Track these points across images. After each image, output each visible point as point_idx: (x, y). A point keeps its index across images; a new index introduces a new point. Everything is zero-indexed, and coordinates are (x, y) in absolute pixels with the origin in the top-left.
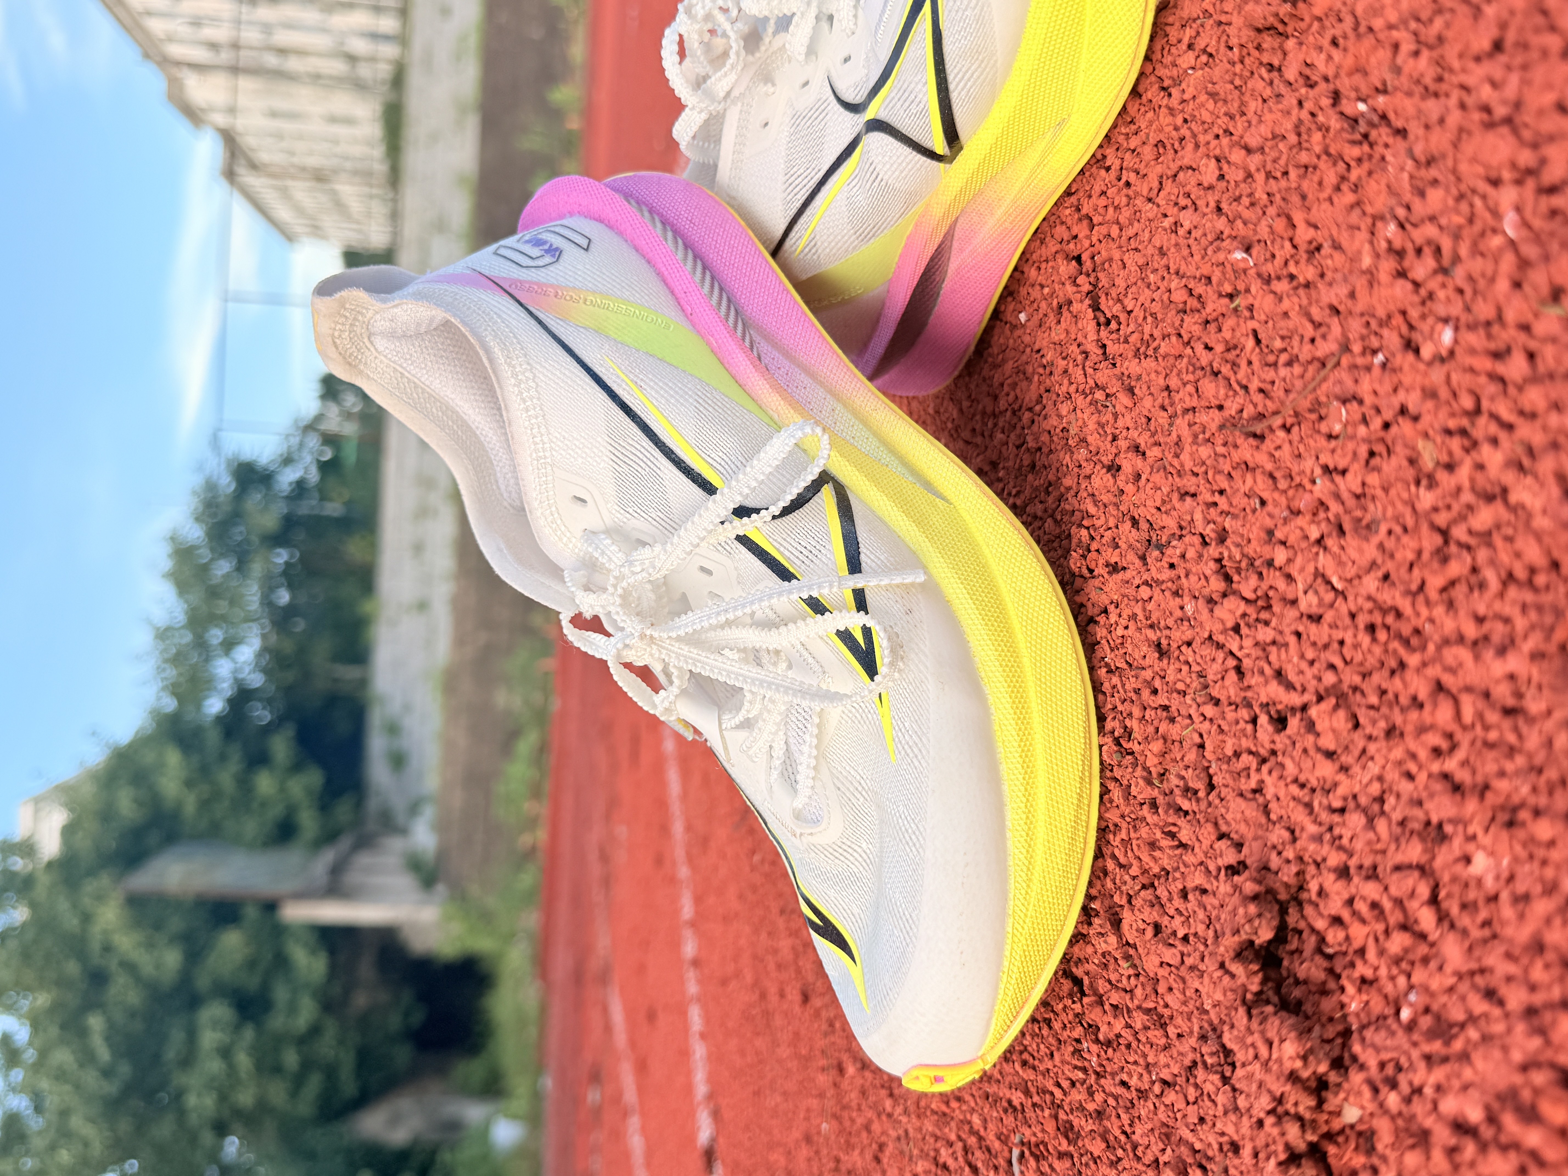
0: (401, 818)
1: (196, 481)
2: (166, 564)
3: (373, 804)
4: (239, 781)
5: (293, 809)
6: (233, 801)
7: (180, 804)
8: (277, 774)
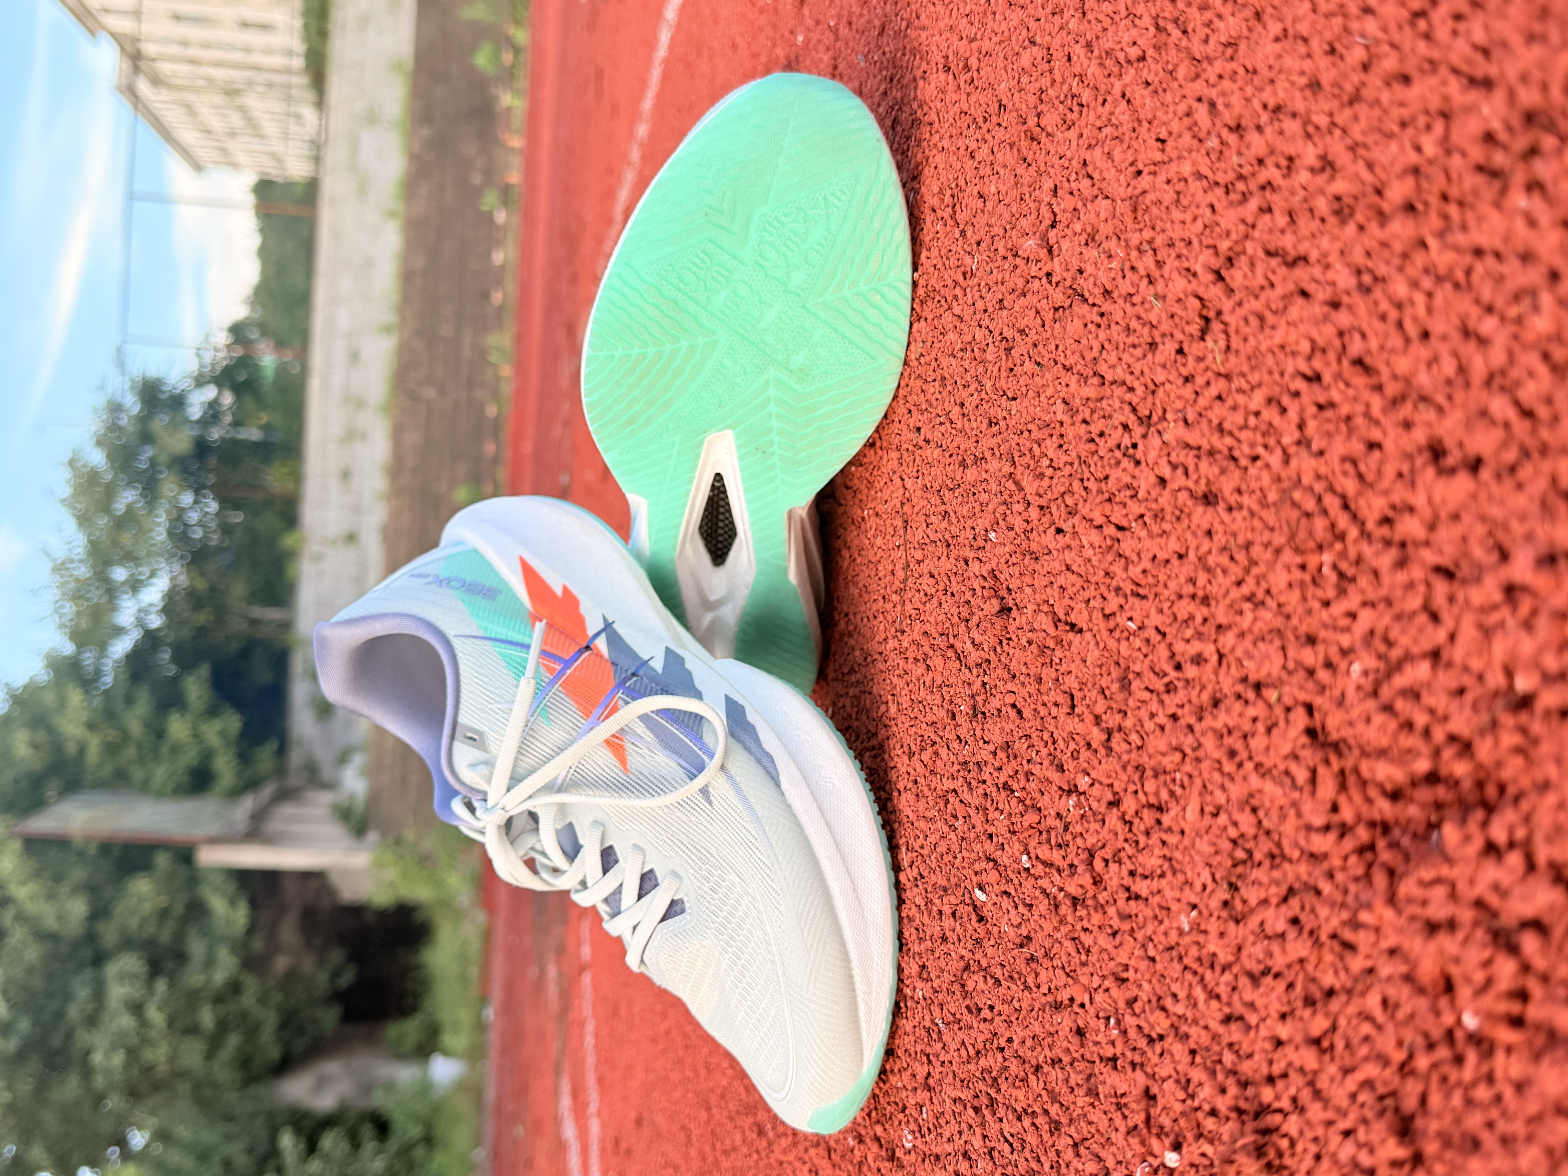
2: (66, 490)
4: (147, 725)
5: (207, 755)
6: (140, 747)
7: (82, 749)
8: (189, 717)
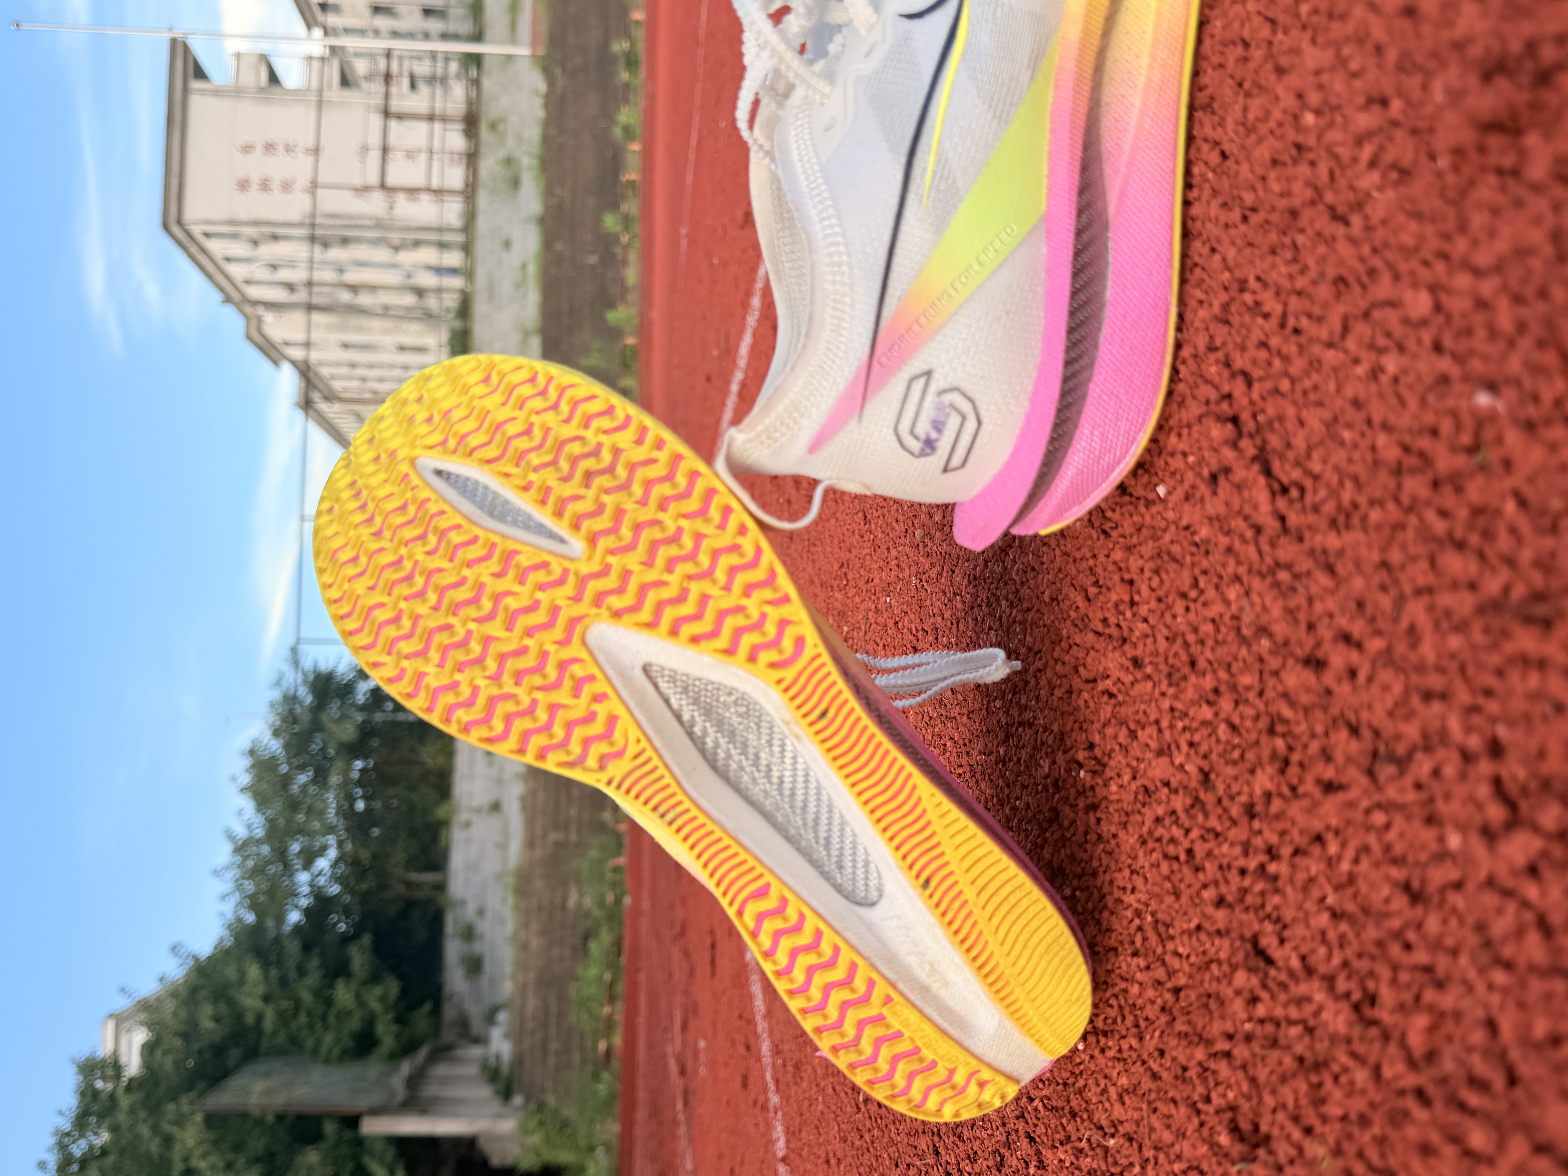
0: (476, 1027)
1: (276, 695)
2: (246, 779)
3: (449, 1013)
4: (317, 993)
5: (370, 1021)
6: (309, 1014)
7: (259, 1018)
8: (354, 985)
